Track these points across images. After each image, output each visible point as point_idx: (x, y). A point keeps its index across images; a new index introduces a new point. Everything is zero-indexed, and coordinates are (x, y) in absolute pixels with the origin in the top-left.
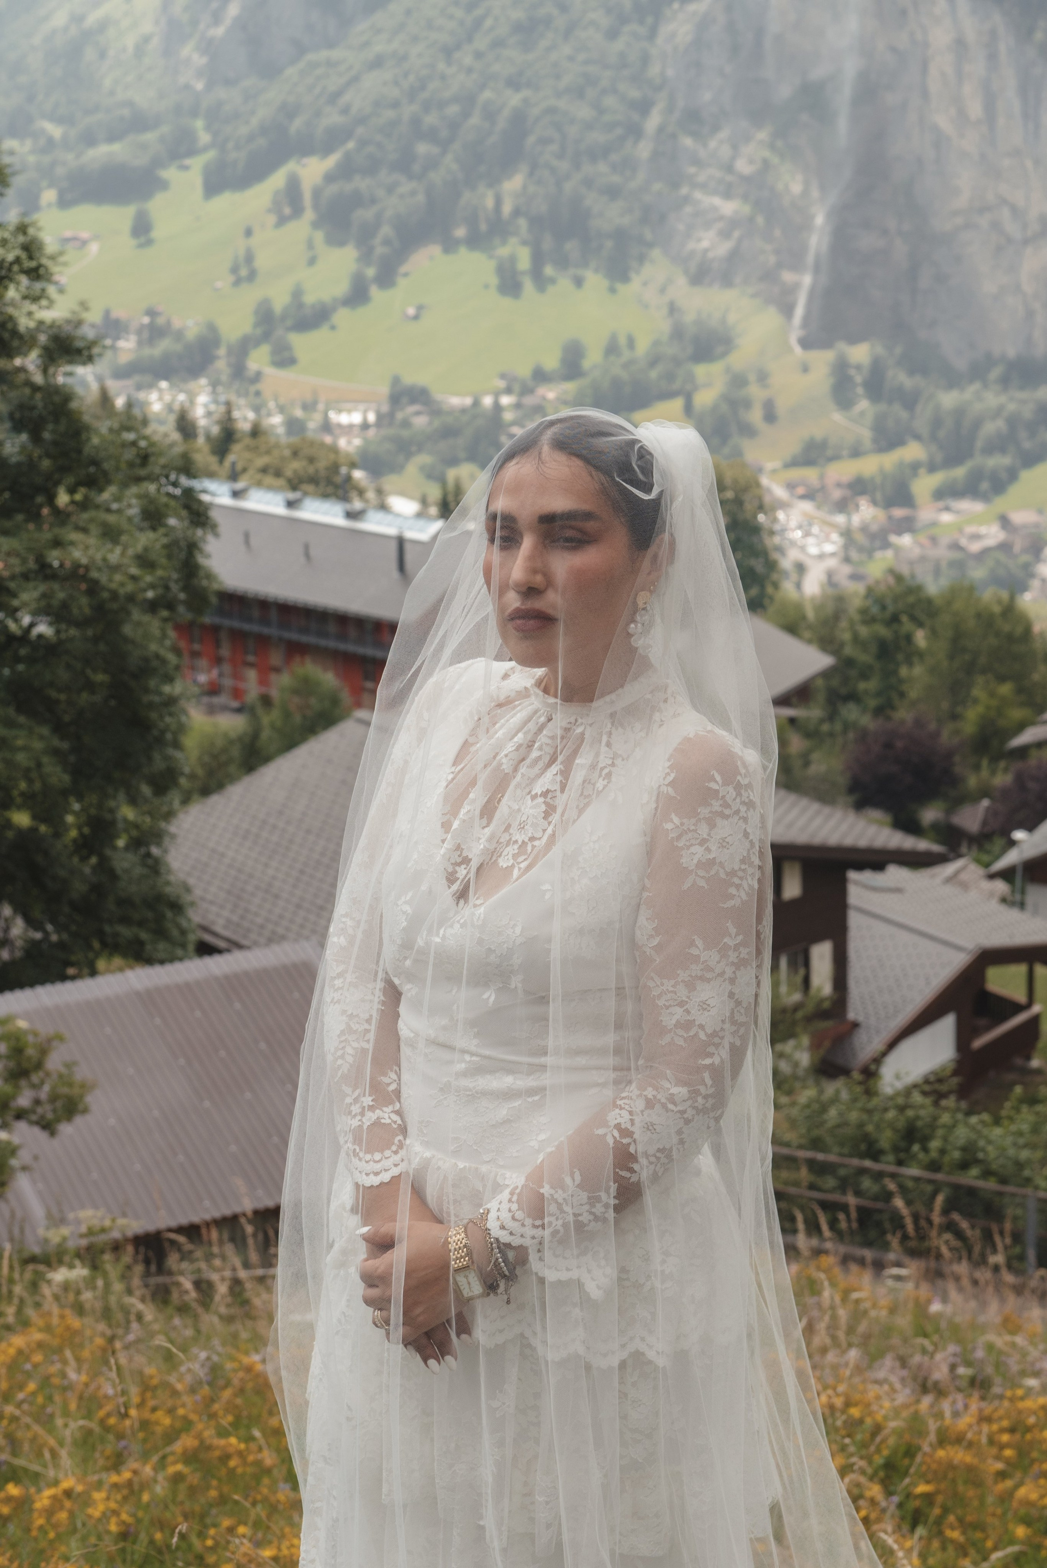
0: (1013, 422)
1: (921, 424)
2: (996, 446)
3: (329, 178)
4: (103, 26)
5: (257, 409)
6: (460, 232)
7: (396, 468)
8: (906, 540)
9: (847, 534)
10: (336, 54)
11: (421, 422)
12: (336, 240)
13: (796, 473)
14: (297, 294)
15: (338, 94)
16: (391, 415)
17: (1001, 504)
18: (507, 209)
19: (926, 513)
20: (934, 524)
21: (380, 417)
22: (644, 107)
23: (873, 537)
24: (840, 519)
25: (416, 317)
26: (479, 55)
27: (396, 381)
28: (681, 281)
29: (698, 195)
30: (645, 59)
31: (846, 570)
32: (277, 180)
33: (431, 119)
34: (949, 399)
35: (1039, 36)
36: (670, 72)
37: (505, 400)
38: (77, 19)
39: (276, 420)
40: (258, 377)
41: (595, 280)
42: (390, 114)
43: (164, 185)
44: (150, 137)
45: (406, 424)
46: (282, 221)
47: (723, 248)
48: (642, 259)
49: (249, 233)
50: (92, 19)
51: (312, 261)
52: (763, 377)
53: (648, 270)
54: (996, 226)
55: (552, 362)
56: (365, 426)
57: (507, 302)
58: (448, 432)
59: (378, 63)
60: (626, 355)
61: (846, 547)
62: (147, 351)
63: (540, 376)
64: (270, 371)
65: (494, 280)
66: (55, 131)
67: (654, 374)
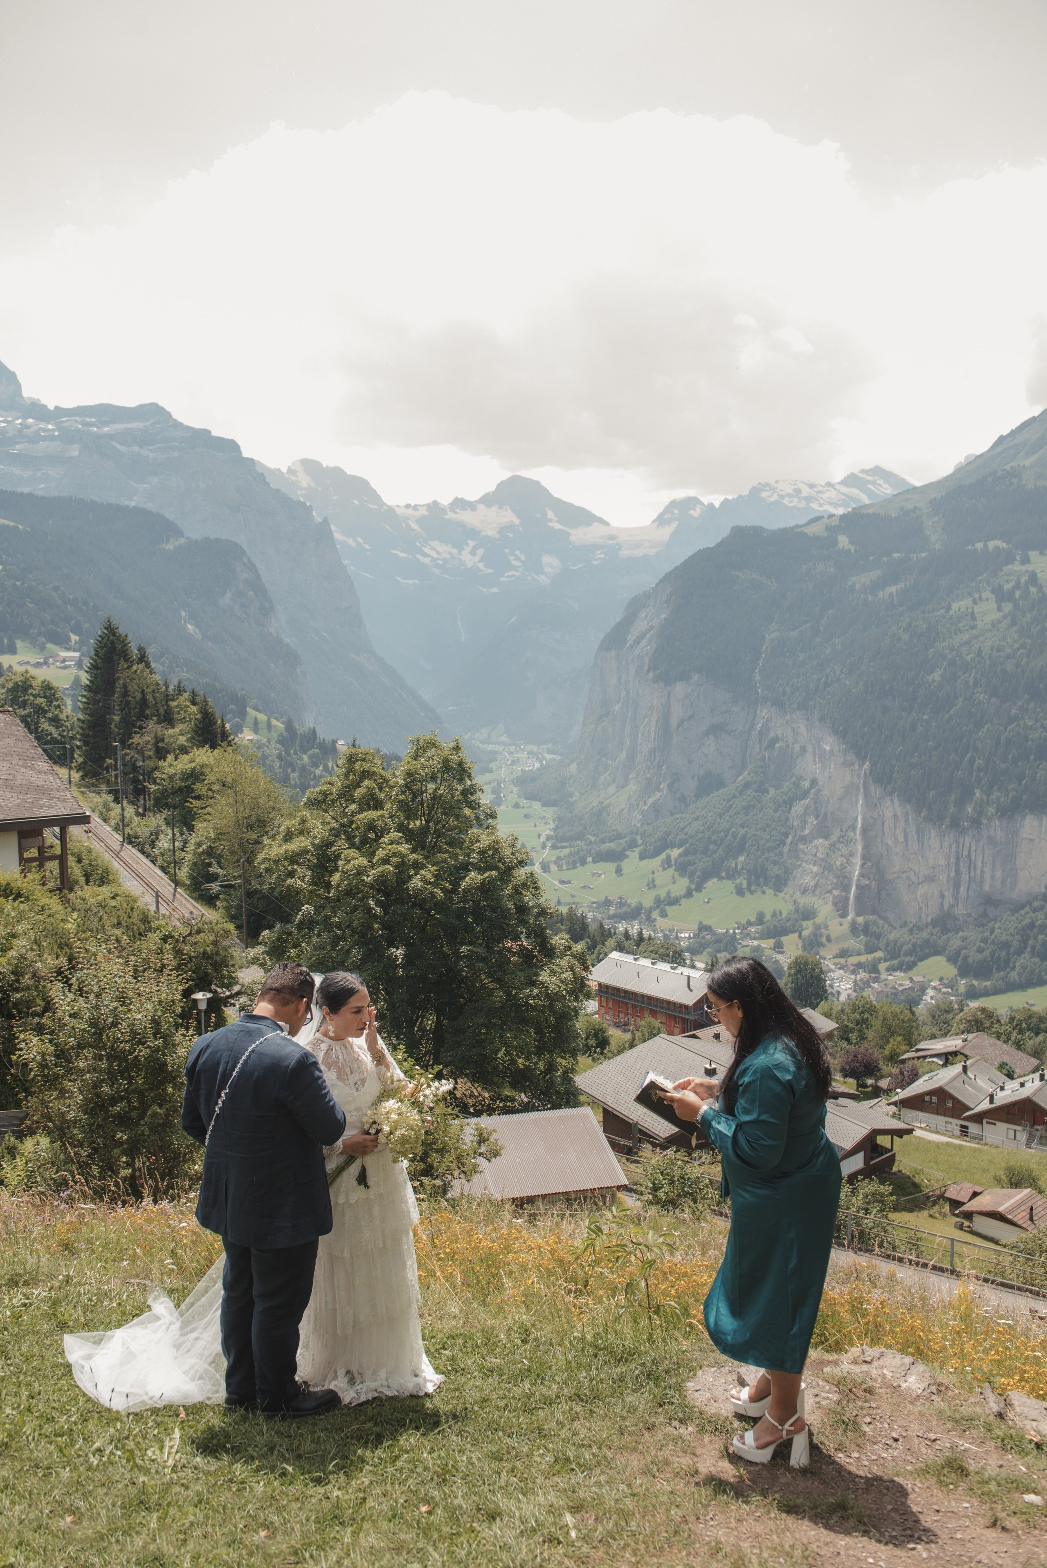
0: (914, 945)
1: (882, 945)
2: (909, 953)
3: (680, 855)
4: (609, 806)
5: (654, 931)
6: (724, 874)
7: (700, 953)
8: (876, 985)
9: (855, 982)
10: (683, 815)
11: (708, 937)
12: (682, 875)
13: (837, 960)
14: (669, 893)
15: (684, 828)
16: (699, 934)
17: (910, 974)
18: (739, 867)
19: (883, 976)
20: (887, 980)
21: (694, 935)
22: (786, 835)
23: (864, 983)
24: (853, 977)
25: (708, 902)
26: (731, 817)
27: (700, 923)
28: (798, 893)
29: (804, 864)
30: (787, 819)
31: (855, 994)
32: (663, 856)
33: (713, 837)
34: (892, 936)
35: (923, 814)
36: (795, 823)
37: (737, 931)
38: (601, 803)
39: (661, 935)
40: (655, 919)
41: (770, 892)
42: (701, 835)
43: (627, 857)
44: (622, 841)
45: (704, 938)
46: (664, 869)
47: (813, 883)
48: (785, 885)
49: (653, 873)
50: (605, 804)
51: (674, 883)
52: (826, 927)
53: (786, 890)
54: (908, 878)
55: (753, 919)
56: (690, 938)
57: (739, 898)
58: (718, 941)
59: (697, 819)
60: (779, 917)
61: (855, 986)
62: (619, 911)
63: (749, 923)
64: (658, 918)
65: (734, 891)
66: (593, 839)
67: (788, 924)
